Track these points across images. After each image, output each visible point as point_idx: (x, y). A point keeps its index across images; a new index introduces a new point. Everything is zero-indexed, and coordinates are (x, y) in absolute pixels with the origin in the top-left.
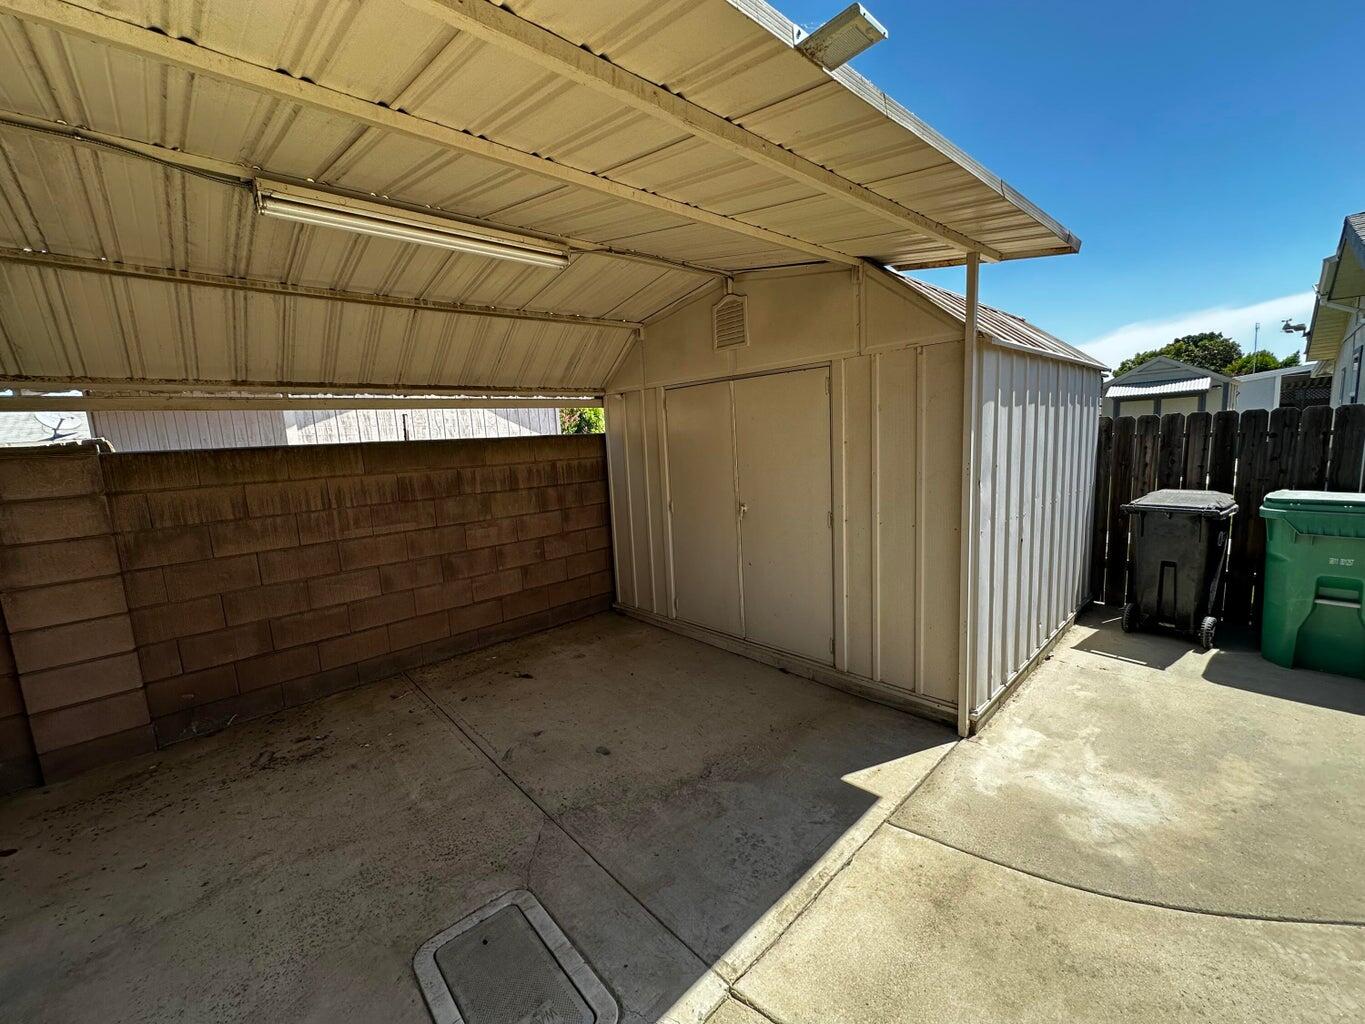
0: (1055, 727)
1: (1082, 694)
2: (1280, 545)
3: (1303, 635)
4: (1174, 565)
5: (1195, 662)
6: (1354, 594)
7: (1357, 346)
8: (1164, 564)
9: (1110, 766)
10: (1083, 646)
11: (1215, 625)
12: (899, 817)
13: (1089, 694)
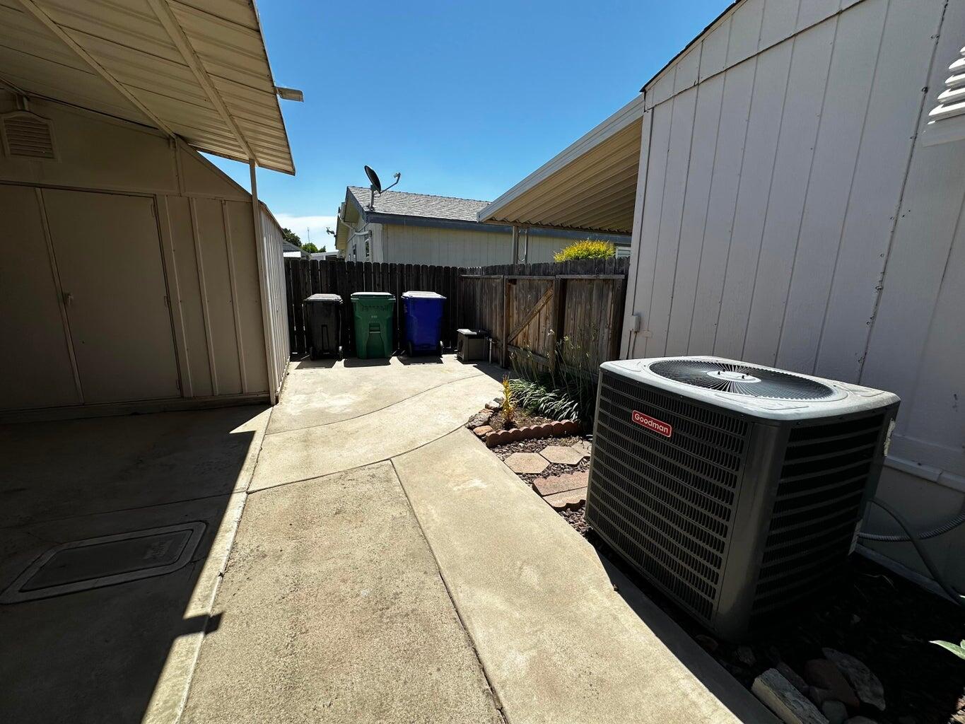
0: (307, 392)
1: (309, 381)
2: (358, 313)
3: (368, 347)
4: (326, 326)
5: (340, 364)
6: (378, 328)
7: (354, 244)
8: (323, 326)
9: (332, 395)
10: (298, 368)
11: (343, 348)
12: (268, 432)
13: (313, 380)
